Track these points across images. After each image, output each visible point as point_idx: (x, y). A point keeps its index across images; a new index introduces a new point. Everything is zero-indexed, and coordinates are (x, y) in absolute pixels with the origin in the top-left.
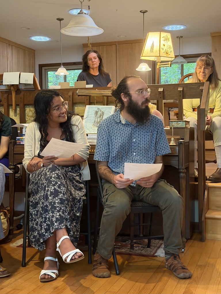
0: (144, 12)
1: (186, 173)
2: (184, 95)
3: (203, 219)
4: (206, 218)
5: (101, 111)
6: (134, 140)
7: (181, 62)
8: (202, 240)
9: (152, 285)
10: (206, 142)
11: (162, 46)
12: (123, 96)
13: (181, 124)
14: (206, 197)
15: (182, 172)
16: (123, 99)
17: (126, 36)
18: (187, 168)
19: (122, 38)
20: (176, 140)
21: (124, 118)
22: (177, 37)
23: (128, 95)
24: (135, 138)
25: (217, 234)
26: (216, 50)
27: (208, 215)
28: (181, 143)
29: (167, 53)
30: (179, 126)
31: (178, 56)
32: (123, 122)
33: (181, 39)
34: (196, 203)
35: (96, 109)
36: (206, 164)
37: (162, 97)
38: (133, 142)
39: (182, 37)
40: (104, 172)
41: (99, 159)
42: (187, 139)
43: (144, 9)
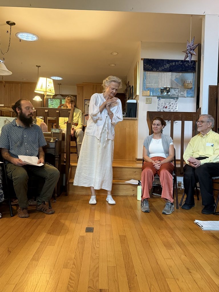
0: (38, 67)
1: (59, 158)
2: (59, 115)
3: (67, 183)
4: (69, 183)
5: (8, 120)
6: (25, 136)
7: (60, 98)
8: (67, 195)
9: (35, 220)
10: (71, 142)
11: (47, 86)
12: (17, 109)
13: (57, 131)
14: (70, 171)
15: (56, 157)
16: (17, 111)
17: (27, 79)
18: (60, 155)
19: (25, 80)
20: (54, 140)
21: (18, 123)
22: (58, 84)
23: (20, 109)
24: (25, 135)
25: (74, 191)
26: (79, 94)
27: (70, 181)
28: (56, 141)
29: (50, 90)
30: (57, 132)
31: (58, 95)
32: (18, 125)
33: (60, 85)
34: (64, 175)
35: (5, 119)
36: (71, 155)
37: (47, 115)
38: (25, 137)
39: (61, 84)
40: (7, 156)
41: (2, 147)
42: (60, 139)
43: (39, 65)
